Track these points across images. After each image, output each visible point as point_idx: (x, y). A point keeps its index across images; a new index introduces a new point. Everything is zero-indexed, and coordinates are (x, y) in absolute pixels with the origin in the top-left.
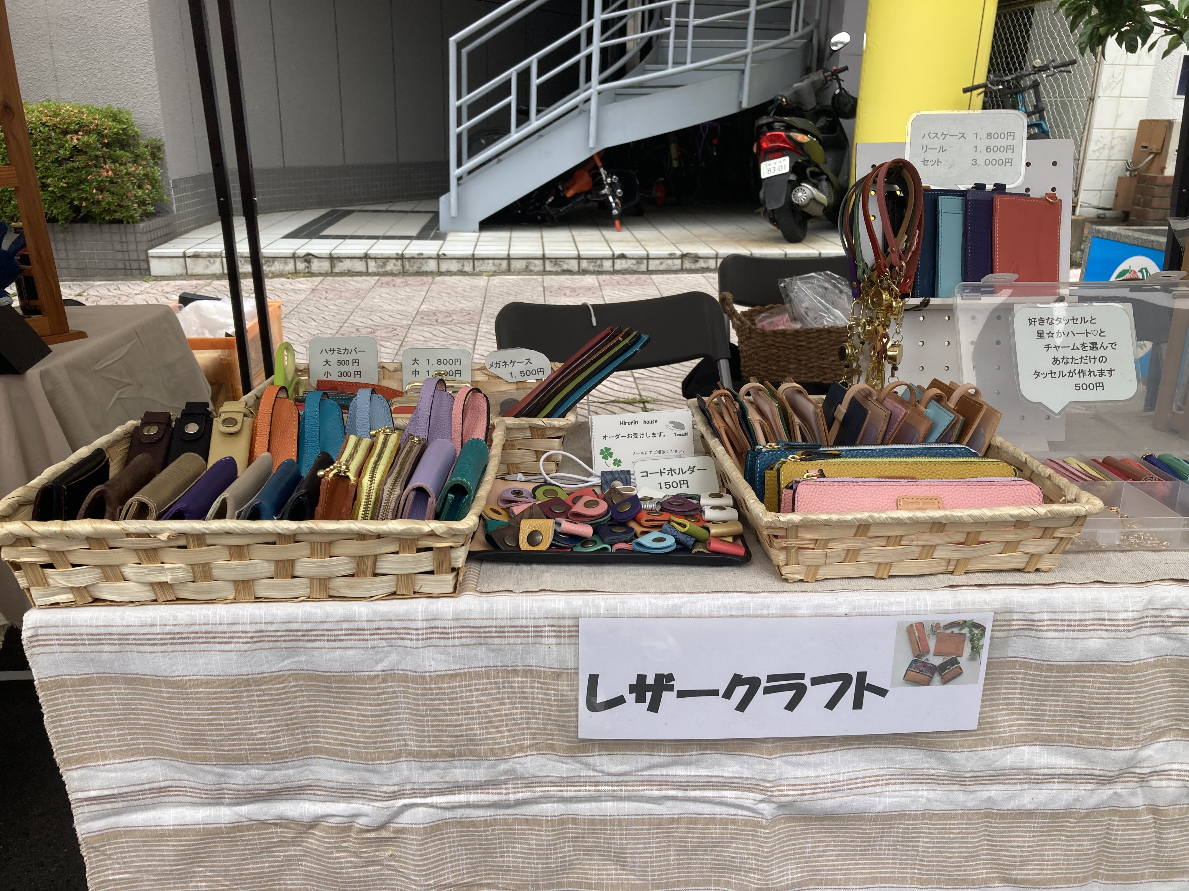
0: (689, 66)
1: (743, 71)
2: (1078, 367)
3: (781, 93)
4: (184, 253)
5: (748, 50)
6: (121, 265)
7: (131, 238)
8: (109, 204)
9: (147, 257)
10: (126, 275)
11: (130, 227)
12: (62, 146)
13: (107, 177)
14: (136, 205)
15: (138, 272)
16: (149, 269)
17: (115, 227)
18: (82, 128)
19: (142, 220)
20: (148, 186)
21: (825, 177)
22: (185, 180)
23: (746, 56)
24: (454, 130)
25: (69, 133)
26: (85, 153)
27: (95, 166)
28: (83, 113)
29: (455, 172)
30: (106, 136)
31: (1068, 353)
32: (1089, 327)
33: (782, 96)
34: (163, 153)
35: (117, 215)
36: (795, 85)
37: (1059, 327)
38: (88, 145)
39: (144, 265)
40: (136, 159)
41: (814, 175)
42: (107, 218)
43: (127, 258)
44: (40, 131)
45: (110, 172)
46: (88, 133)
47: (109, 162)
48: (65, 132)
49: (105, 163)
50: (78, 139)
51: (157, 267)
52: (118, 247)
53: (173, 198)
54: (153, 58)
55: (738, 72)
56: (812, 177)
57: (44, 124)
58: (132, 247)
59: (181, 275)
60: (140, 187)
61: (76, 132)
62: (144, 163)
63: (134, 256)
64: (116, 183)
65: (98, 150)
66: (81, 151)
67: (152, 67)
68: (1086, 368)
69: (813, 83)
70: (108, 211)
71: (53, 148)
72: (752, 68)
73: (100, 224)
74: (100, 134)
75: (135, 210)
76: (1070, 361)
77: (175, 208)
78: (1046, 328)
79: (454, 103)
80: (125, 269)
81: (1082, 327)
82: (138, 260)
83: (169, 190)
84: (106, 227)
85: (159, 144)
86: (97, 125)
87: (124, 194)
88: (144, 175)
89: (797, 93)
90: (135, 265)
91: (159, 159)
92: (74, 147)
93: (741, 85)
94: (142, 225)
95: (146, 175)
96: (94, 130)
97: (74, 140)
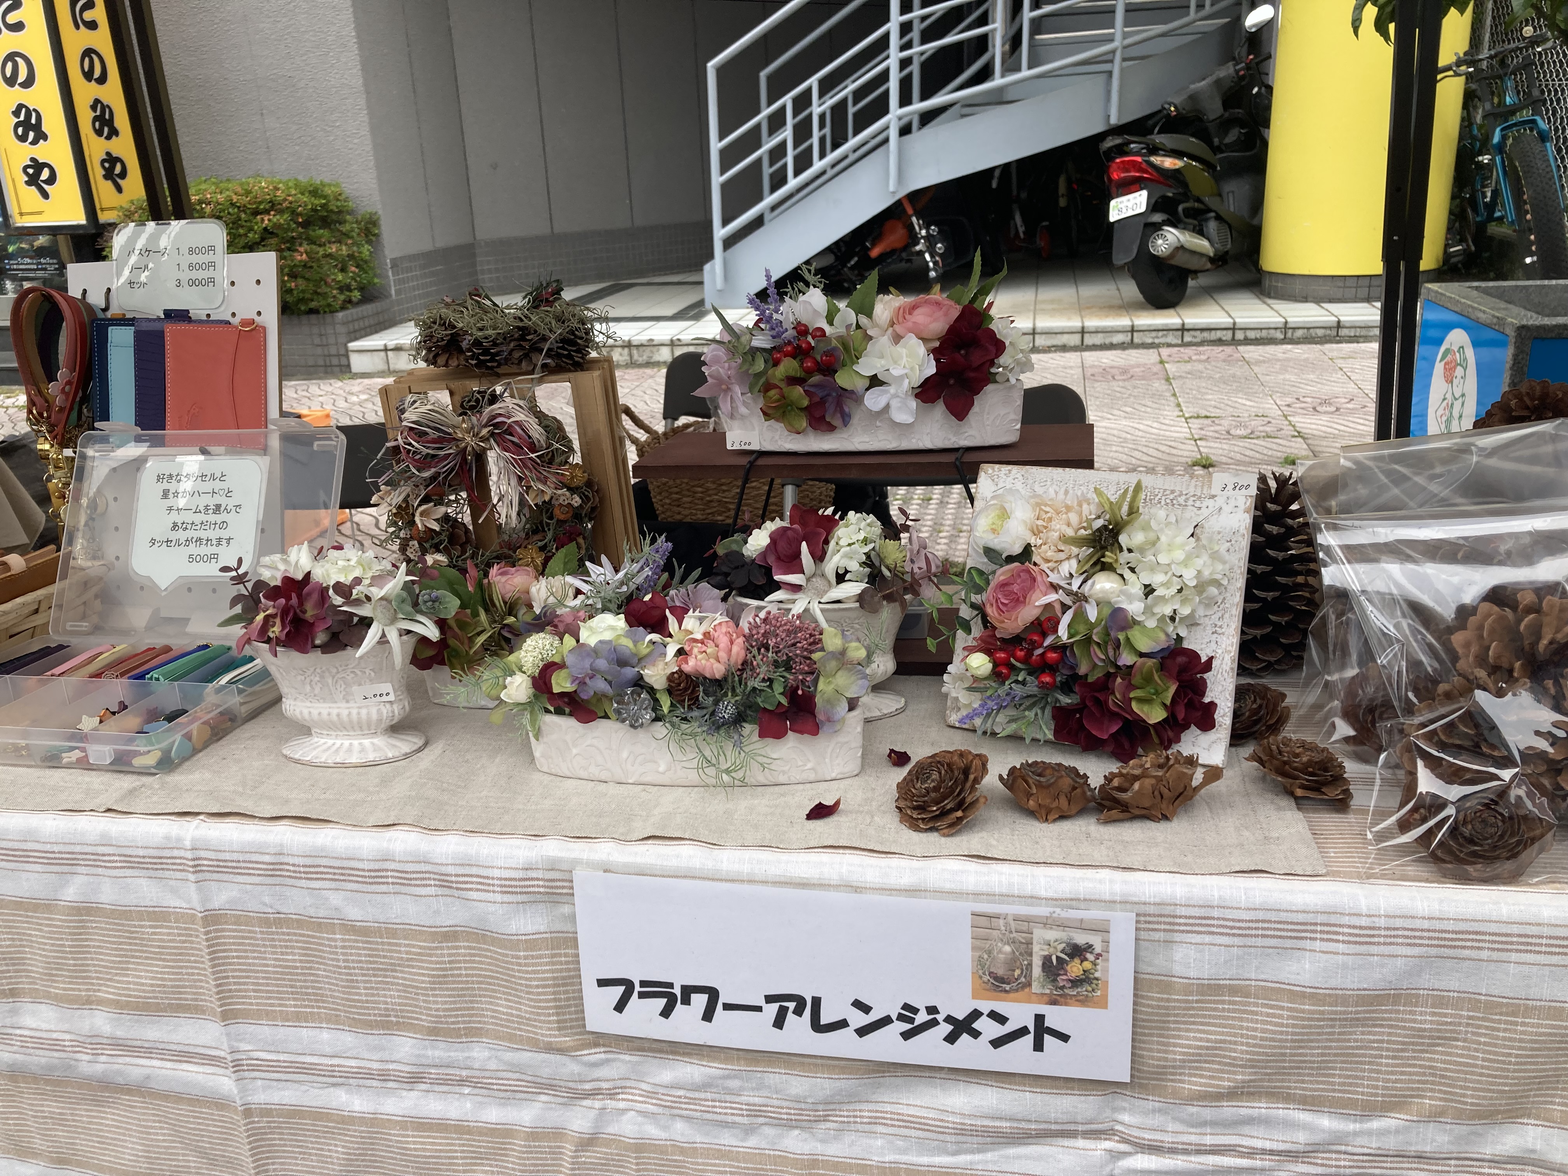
0: (1025, 73)
1: (1110, 73)
2: (196, 535)
3: (1169, 100)
4: (385, 345)
5: (1116, 44)
6: (321, 362)
7: (330, 330)
8: (303, 291)
9: (347, 351)
10: (326, 372)
11: (328, 317)
12: (251, 229)
13: (301, 261)
14: (335, 292)
15: (337, 369)
16: (349, 366)
17: (313, 317)
18: (273, 206)
19: (343, 308)
20: (353, 269)
21: (1212, 214)
22: (412, 258)
23: (1113, 52)
24: (717, 179)
25: (261, 213)
26: (277, 235)
27: (289, 249)
28: (278, 189)
29: (720, 233)
30: (300, 214)
31: (189, 517)
32: (217, 485)
33: (1170, 104)
34: (379, 228)
35: (313, 305)
36: (1192, 86)
37: (187, 485)
38: (278, 226)
39: (344, 361)
40: (342, 238)
41: (1188, 213)
42: (303, 308)
43: (326, 352)
44: (229, 213)
45: (304, 256)
46: (281, 212)
47: (305, 243)
48: (256, 213)
49: (301, 245)
50: (269, 220)
51: (358, 363)
52: (317, 341)
53: (391, 281)
54: (366, 119)
55: (1105, 76)
56: (1187, 216)
57: (233, 205)
58: (332, 340)
59: (383, 372)
60: (343, 270)
61: (267, 212)
62: (350, 242)
63: (333, 351)
64: (311, 267)
65: (293, 231)
66: (272, 233)
67: (365, 131)
68: (203, 535)
69: (1218, 82)
70: (302, 300)
71: (241, 231)
72: (1122, 70)
73: (299, 315)
74: (293, 212)
75: (334, 297)
76: (189, 526)
77: (393, 292)
78: (172, 487)
79: (716, 145)
80: (326, 366)
81: (208, 486)
82: (338, 355)
83: (387, 271)
84: (304, 318)
85: (375, 218)
86: (291, 203)
87: (321, 279)
88: (348, 256)
89: (1193, 98)
90: (335, 361)
91: (375, 235)
92: (265, 229)
93: (1108, 92)
94: (340, 315)
95: (351, 256)
96: (288, 208)
97: (266, 221)
